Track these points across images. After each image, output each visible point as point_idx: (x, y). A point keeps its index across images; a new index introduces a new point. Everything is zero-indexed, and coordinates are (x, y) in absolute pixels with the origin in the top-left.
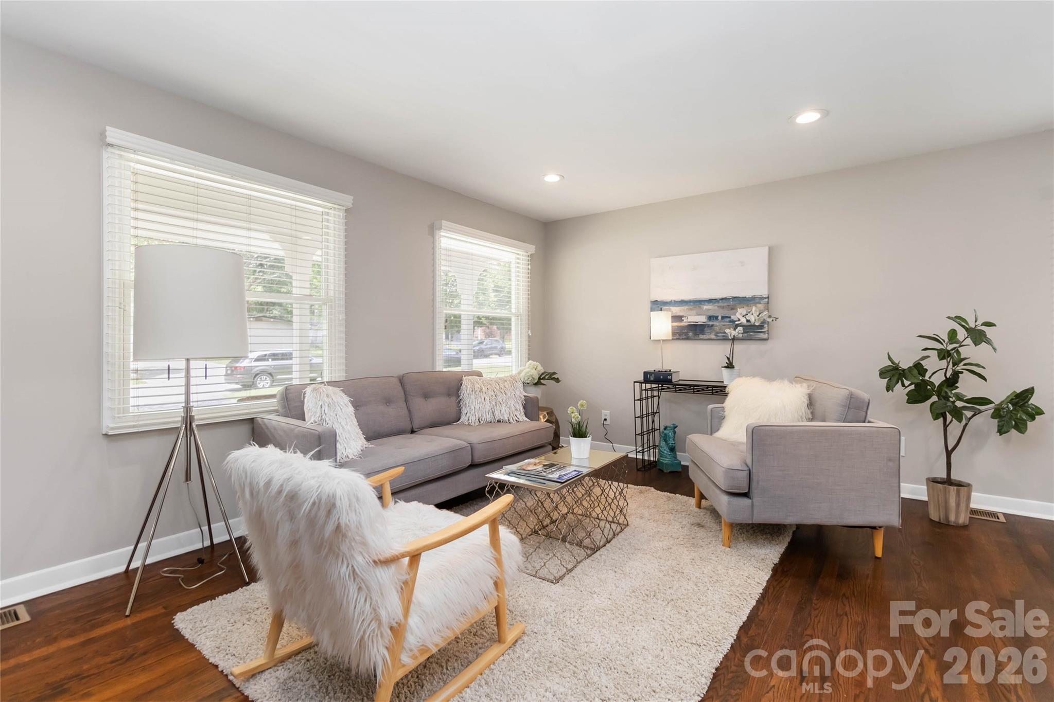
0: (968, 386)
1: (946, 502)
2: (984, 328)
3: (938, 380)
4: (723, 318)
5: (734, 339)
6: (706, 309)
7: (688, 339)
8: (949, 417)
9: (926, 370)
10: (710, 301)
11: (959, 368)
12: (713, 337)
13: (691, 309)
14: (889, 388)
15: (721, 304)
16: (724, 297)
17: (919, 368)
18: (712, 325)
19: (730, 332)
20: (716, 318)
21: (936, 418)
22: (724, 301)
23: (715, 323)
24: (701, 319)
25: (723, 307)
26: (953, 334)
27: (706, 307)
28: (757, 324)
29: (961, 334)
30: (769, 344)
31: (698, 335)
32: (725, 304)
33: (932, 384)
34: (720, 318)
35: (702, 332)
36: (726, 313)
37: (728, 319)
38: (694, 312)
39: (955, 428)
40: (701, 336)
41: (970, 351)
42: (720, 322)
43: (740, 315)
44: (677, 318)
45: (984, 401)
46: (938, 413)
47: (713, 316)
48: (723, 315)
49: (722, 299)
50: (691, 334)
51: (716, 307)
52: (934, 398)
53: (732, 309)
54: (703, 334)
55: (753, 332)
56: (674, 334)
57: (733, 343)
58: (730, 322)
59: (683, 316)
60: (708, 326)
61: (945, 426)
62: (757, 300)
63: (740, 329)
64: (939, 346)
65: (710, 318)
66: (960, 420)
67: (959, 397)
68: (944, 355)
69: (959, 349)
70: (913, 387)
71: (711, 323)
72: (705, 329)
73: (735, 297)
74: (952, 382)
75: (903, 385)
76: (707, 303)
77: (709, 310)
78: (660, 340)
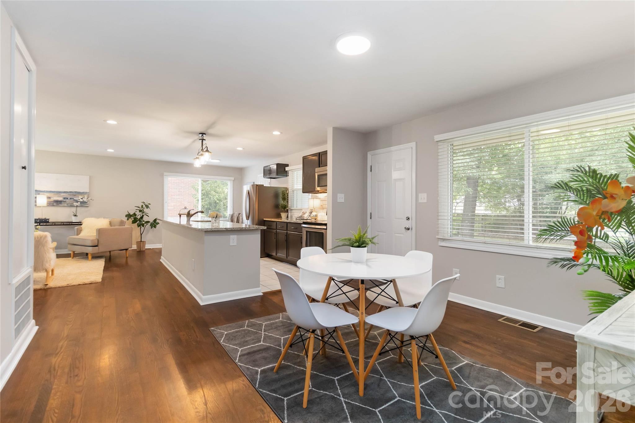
0: (145, 219)
1: (141, 246)
2: (149, 205)
3: (139, 217)
4: (70, 199)
5: (77, 206)
7: (53, 206)
8: (141, 226)
9: (136, 215)
10: (65, 192)
11: (143, 214)
12: (66, 205)
14: (128, 220)
15: (69, 193)
16: (71, 191)
17: (135, 214)
18: (66, 201)
19: (75, 204)
20: (68, 198)
21: (138, 227)
23: (67, 200)
24: (60, 199)
25: (71, 195)
26: (142, 206)
27: (62, 194)
28: (86, 201)
29: (144, 206)
30: (89, 208)
32: (71, 194)
33: (137, 218)
34: (69, 198)
35: (61, 203)
36: (71, 197)
37: (73, 199)
38: (56, 196)
39: (143, 228)
40: (60, 205)
41: (146, 210)
43: (79, 198)
44: (49, 198)
45: (148, 222)
46: (139, 226)
47: (66, 198)
48: (71, 198)
49: (70, 192)
50: (55, 204)
51: (67, 195)
52: (138, 222)
53: (75, 196)
54: (61, 204)
55: (83, 204)
56: (47, 204)
57: (77, 208)
58: (74, 200)
59: (51, 197)
60: (64, 201)
61: (141, 228)
62: (86, 193)
63: (79, 203)
64: (139, 209)
65: (64, 198)
66: (144, 227)
67: (144, 221)
68: (140, 211)
69: (144, 210)
70: (133, 219)
71: (65, 200)
73: (76, 192)
74: (142, 217)
75: (131, 219)
76: (63, 193)
77: (64, 195)
78: (41, 206)
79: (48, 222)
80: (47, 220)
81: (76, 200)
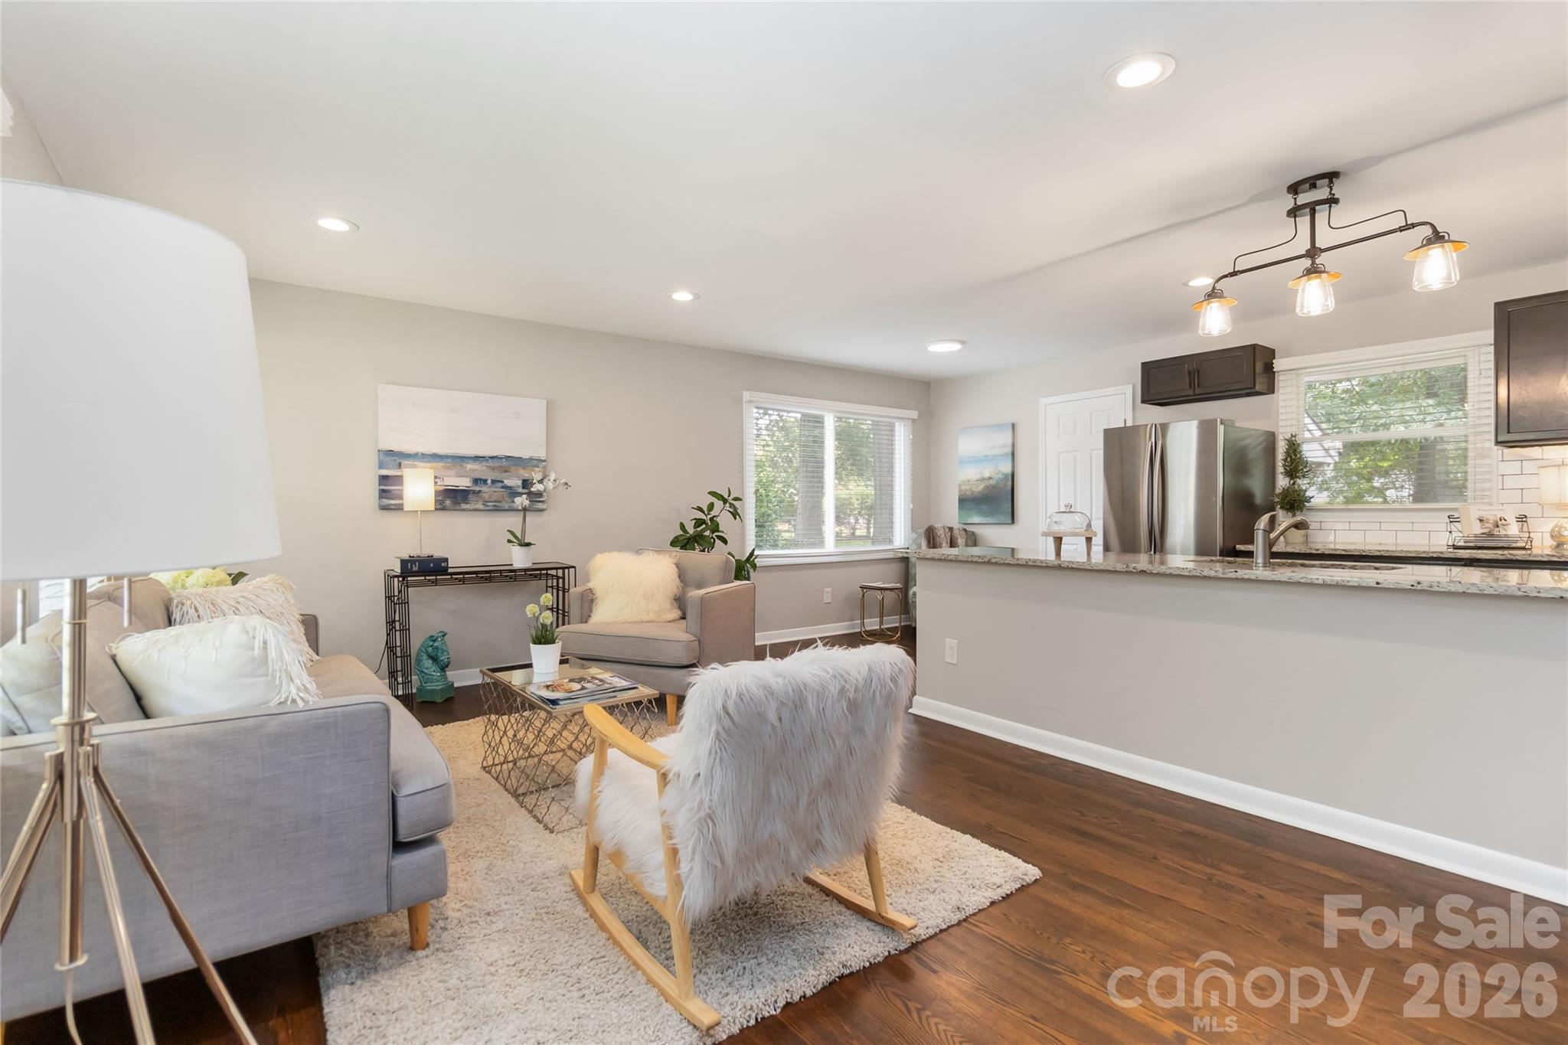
4: (494, 482)
6: (470, 469)
7: (444, 509)
10: (477, 458)
12: (480, 506)
13: (448, 468)
15: (491, 463)
16: (495, 455)
18: (480, 492)
20: (485, 481)
22: (495, 460)
23: (484, 489)
24: (464, 483)
25: (494, 469)
27: (470, 466)
30: (545, 516)
31: (460, 503)
32: (496, 465)
34: (489, 482)
35: (465, 500)
36: (497, 476)
37: (500, 484)
38: (452, 472)
40: (464, 506)
42: (490, 487)
47: (480, 479)
48: (493, 478)
49: (492, 458)
50: (448, 502)
51: (485, 468)
53: (506, 471)
54: (467, 503)
57: (525, 515)
58: (503, 487)
60: (474, 492)
62: (535, 463)
65: (476, 481)
69: (715, 519)
71: (477, 488)
72: (469, 496)
73: (509, 457)
76: (471, 461)
77: (474, 470)
78: (417, 511)
79: (444, 571)
80: (443, 564)
81: (510, 488)
